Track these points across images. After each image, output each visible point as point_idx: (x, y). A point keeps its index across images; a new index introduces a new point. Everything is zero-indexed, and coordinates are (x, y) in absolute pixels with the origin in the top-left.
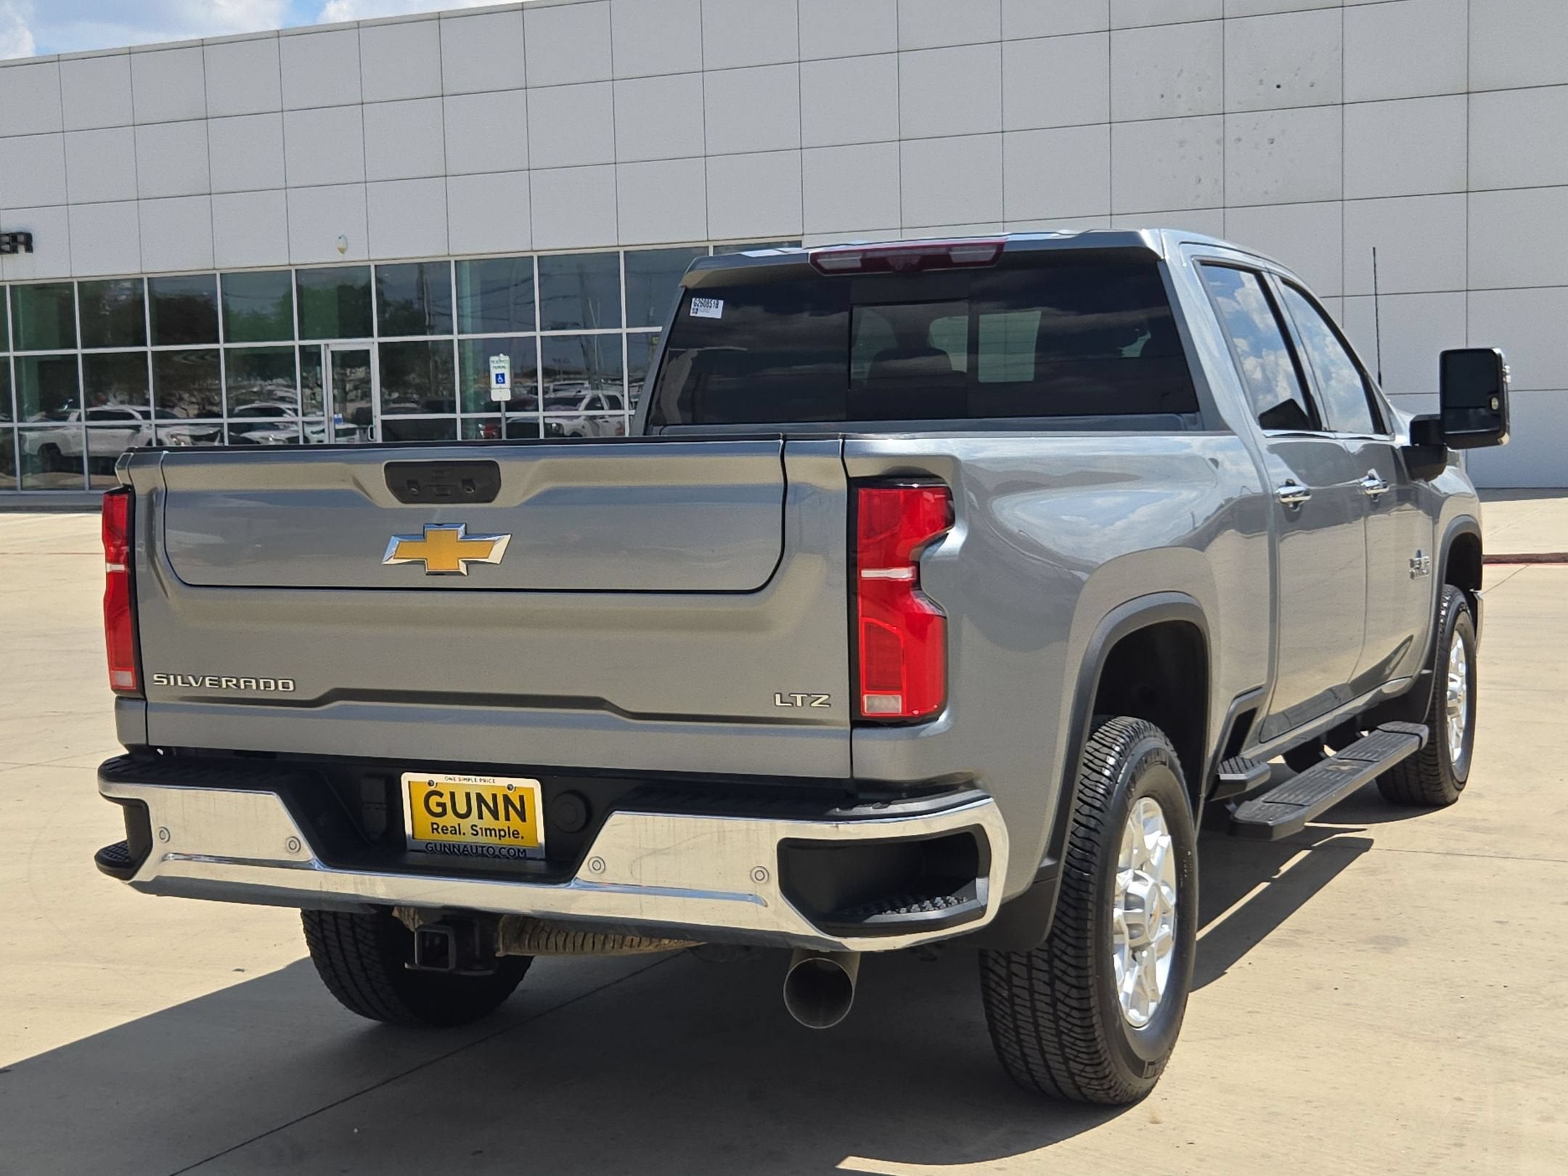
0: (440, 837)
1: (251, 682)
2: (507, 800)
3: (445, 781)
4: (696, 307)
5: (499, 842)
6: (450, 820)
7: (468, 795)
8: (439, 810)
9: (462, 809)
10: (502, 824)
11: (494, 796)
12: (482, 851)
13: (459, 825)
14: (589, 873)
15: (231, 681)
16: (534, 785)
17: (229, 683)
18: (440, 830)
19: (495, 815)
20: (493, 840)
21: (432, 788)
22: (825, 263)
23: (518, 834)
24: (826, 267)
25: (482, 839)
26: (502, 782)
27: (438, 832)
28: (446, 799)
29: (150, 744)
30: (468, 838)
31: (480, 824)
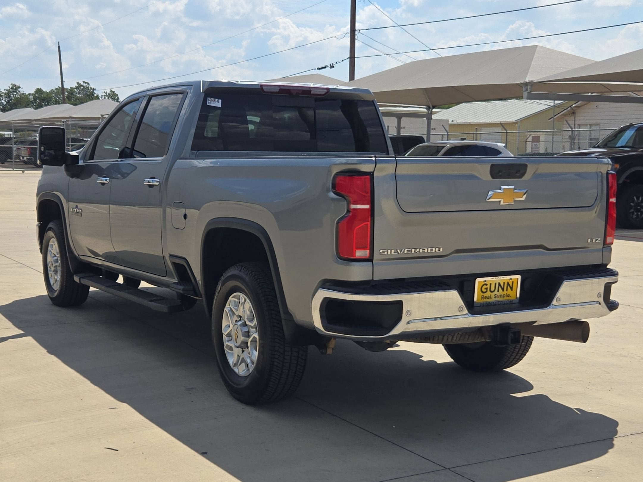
0: (485, 300)
1: (424, 250)
2: (508, 284)
3: (490, 280)
4: (210, 101)
5: (503, 299)
6: (488, 294)
7: (496, 284)
8: (485, 290)
9: (492, 289)
10: (505, 292)
11: (504, 283)
12: (499, 303)
13: (491, 295)
14: (556, 302)
15: (416, 250)
16: (519, 277)
17: (416, 251)
18: (484, 298)
19: (503, 289)
20: (501, 299)
21: (485, 283)
22: (265, 89)
23: (509, 295)
24: (265, 90)
25: (498, 299)
26: (508, 277)
27: (483, 299)
28: (488, 287)
29: (374, 279)
30: (493, 299)
31: (498, 294)
